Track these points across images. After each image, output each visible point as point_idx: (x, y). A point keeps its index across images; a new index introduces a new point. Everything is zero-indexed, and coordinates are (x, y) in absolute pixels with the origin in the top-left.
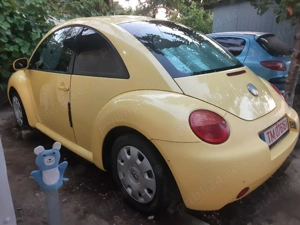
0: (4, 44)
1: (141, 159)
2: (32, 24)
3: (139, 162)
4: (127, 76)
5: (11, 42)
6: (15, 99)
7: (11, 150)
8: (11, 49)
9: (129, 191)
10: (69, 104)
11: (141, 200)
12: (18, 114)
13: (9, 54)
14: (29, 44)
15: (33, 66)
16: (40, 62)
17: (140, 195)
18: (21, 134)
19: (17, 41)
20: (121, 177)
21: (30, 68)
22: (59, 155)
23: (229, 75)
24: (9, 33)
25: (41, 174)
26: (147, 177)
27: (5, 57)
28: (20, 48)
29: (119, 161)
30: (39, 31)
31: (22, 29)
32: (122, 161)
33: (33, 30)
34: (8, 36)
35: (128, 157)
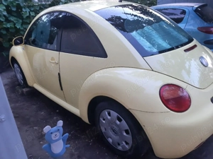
0: (3, 22)
1: (120, 120)
2: (22, 5)
3: (118, 122)
4: (105, 56)
5: (8, 21)
6: (16, 65)
7: (17, 105)
8: (9, 25)
9: (110, 140)
10: (59, 74)
11: (120, 148)
12: (19, 76)
13: (7, 29)
14: (21, 21)
15: (27, 42)
16: (32, 38)
17: (119, 144)
18: (23, 91)
19: (12, 19)
20: (103, 130)
21: (25, 43)
22: (61, 129)
23: (186, 51)
24: (5, 13)
25: (50, 146)
26: (125, 134)
27: (4, 32)
28: (15, 24)
29: (101, 119)
30: (28, 10)
31: (14, 9)
32: (104, 120)
33: (23, 10)
34: (4, 16)
35: (109, 117)
